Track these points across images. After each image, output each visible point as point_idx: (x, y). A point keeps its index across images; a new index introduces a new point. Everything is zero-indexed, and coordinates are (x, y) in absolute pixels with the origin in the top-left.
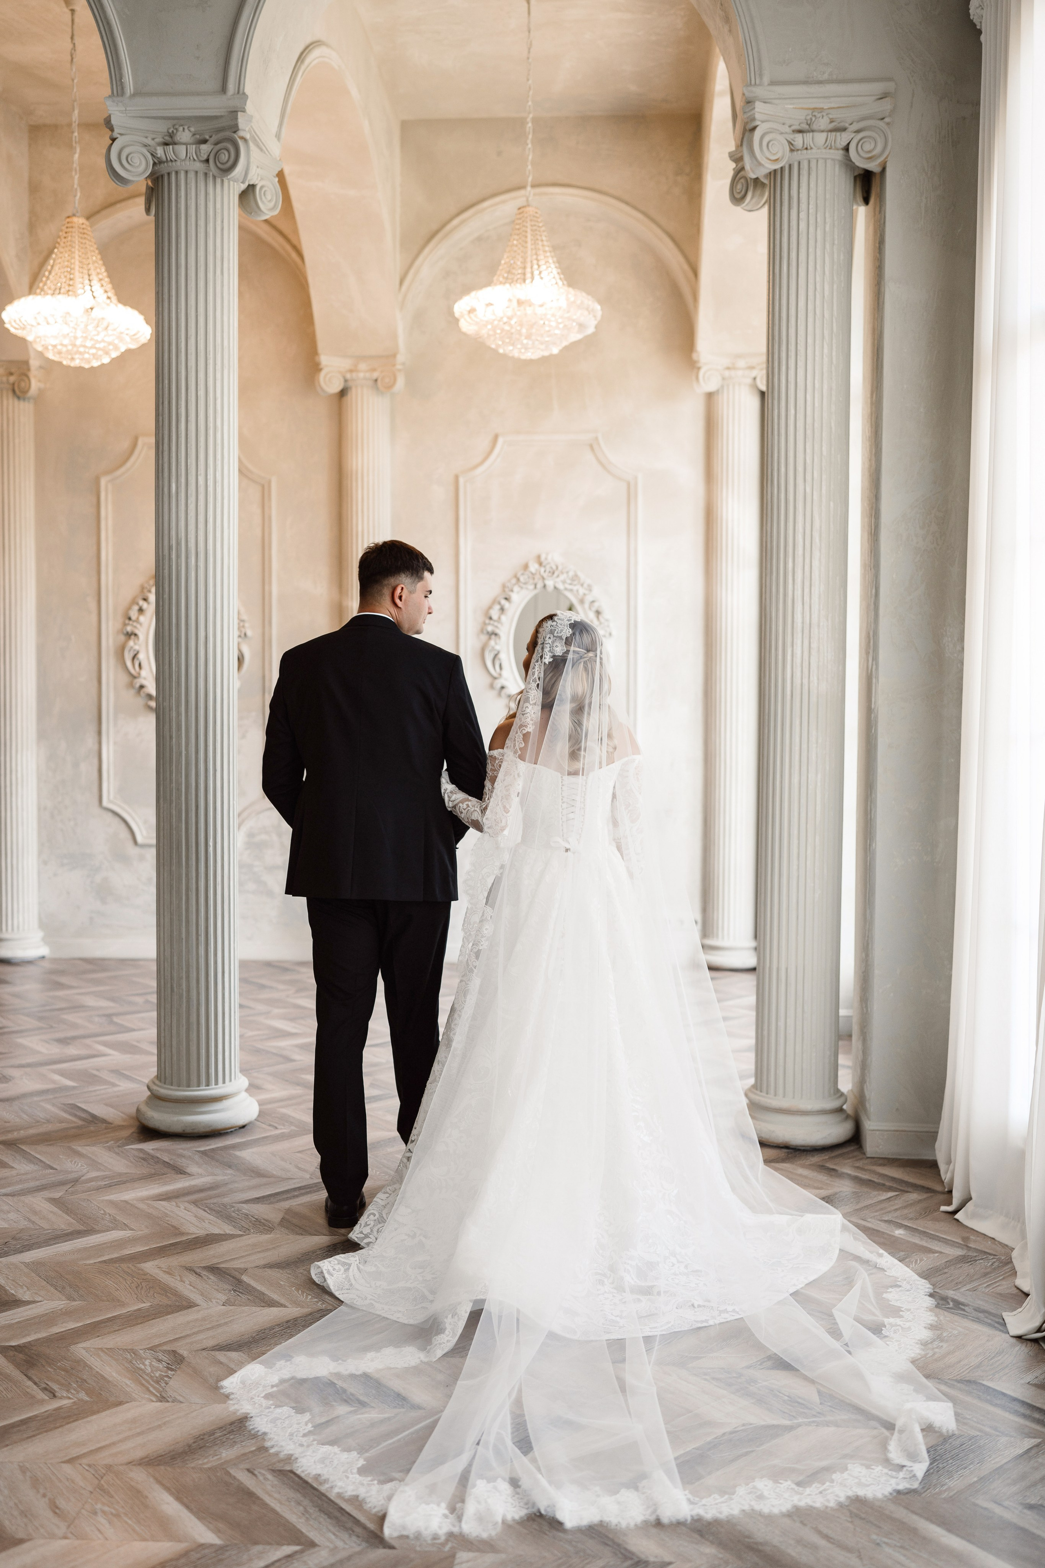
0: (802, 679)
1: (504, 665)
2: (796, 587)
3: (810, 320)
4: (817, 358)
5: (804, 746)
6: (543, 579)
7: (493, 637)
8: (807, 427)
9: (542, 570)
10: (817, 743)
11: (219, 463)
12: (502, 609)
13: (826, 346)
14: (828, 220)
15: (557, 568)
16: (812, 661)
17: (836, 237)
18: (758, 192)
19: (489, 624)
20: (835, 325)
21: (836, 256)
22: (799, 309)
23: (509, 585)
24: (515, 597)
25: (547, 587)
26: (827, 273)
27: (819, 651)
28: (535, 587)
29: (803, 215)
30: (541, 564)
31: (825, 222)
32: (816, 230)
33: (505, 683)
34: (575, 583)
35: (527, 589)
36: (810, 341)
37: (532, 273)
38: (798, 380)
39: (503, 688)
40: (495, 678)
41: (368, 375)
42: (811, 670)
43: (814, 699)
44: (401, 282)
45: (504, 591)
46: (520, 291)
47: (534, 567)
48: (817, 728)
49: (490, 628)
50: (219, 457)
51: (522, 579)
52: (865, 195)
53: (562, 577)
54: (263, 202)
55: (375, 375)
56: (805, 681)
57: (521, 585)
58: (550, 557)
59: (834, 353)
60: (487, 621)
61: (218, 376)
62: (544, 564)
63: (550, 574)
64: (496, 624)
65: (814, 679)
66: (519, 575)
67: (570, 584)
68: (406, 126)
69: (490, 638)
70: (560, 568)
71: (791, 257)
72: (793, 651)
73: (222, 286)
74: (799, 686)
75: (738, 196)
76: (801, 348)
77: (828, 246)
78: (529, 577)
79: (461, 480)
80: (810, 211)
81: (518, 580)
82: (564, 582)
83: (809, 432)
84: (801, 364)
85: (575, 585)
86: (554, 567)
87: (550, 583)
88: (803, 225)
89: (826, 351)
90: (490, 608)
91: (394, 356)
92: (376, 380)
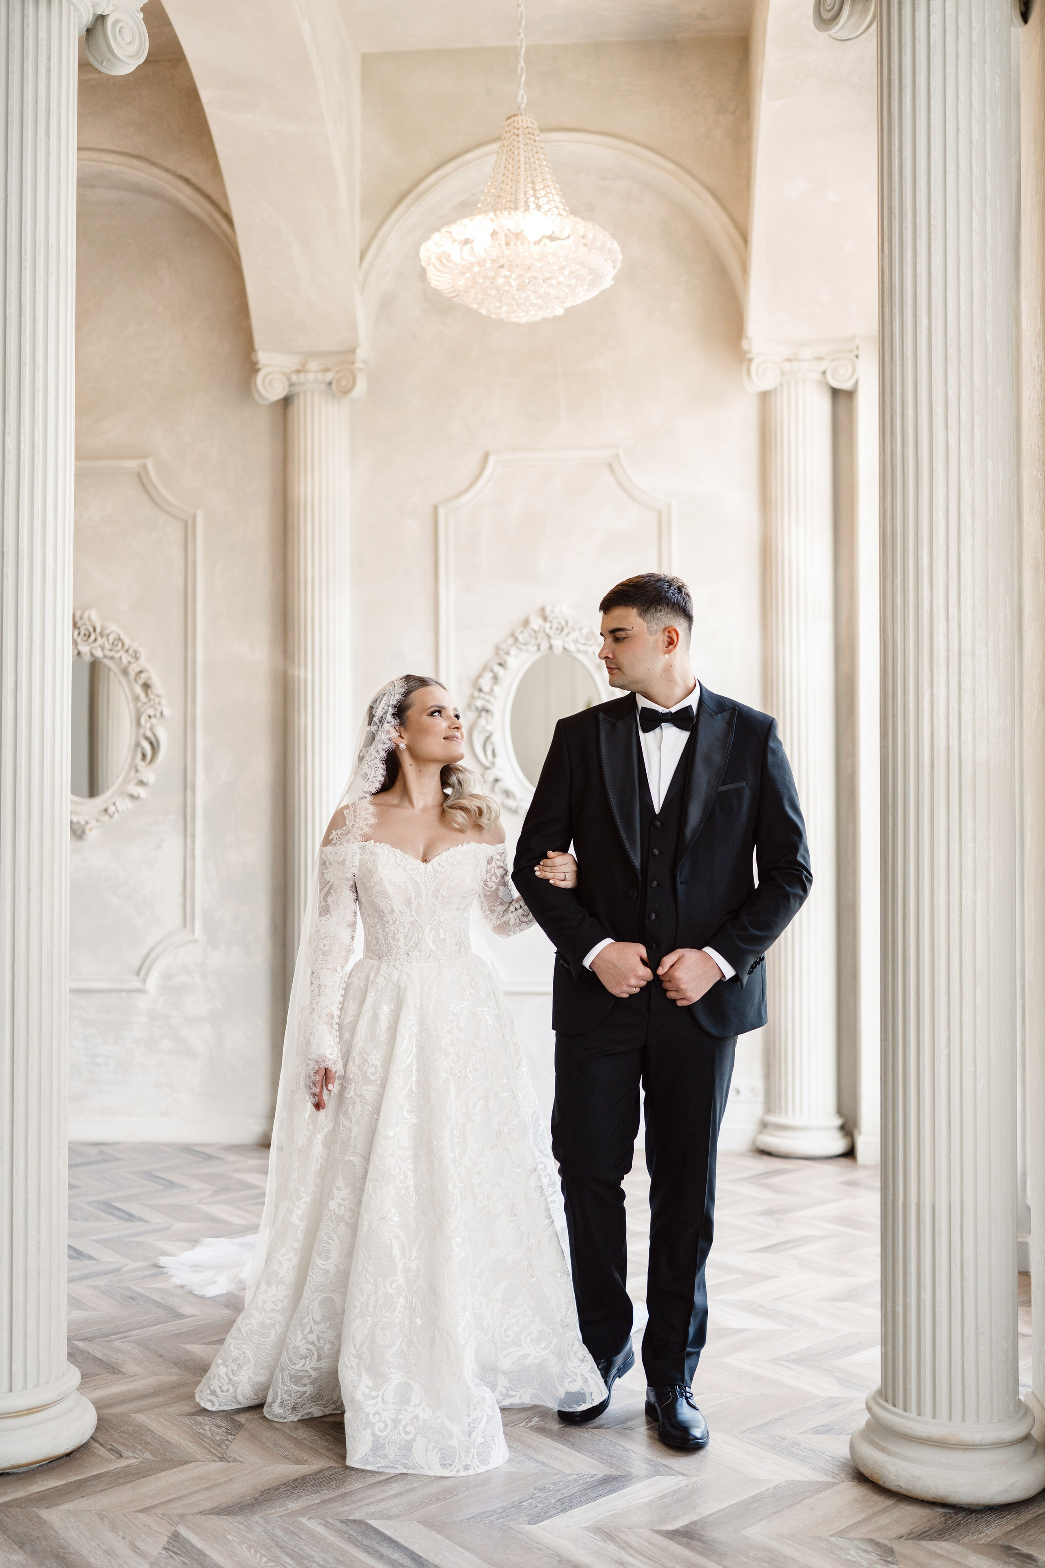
0: (948, 738)
1: (498, 751)
2: (935, 593)
3: (951, 178)
4: (962, 237)
5: (955, 846)
6: (549, 637)
7: (484, 714)
8: (949, 343)
9: (548, 626)
10: (975, 840)
11: (40, 418)
12: (495, 678)
13: (975, 218)
14: (974, 24)
15: (567, 623)
16: (963, 710)
17: (988, 50)
18: (859, 7)
19: (479, 697)
20: (989, 185)
21: (988, 80)
22: (932, 162)
23: (504, 646)
24: (511, 661)
25: (555, 649)
26: (976, 105)
27: (974, 694)
28: (539, 649)
29: (936, 19)
30: (545, 619)
31: (971, 28)
32: (957, 40)
33: (500, 775)
34: (591, 642)
35: (527, 651)
36: (951, 210)
37: (526, 202)
38: (933, 271)
39: (497, 780)
40: (487, 768)
41: (320, 376)
42: (963, 725)
43: (967, 771)
44: (362, 257)
45: (498, 654)
46: (510, 221)
47: (536, 623)
48: (974, 817)
49: (479, 703)
50: (40, 408)
51: (521, 638)
52: (1023, 9)
53: (573, 635)
54: (118, 43)
55: (329, 376)
56: (954, 743)
57: (521, 646)
58: (557, 610)
59: (989, 230)
60: (476, 694)
61: (40, 287)
62: (549, 619)
63: (557, 632)
64: (487, 697)
65: (967, 737)
66: (517, 634)
67: (584, 644)
68: (367, 60)
69: (479, 716)
70: (570, 624)
71: (917, 84)
72: (932, 694)
73: (48, 153)
74: (943, 750)
75: (827, 16)
76: (937, 221)
77: (975, 64)
78: (530, 636)
79: (442, 512)
80: (947, 12)
81: (516, 639)
82: (576, 642)
83: (952, 351)
84: (937, 246)
85: (591, 645)
86: (563, 623)
87: (558, 643)
88: (936, 33)
89: (976, 225)
90: (479, 676)
91: (353, 351)
92: (330, 384)
